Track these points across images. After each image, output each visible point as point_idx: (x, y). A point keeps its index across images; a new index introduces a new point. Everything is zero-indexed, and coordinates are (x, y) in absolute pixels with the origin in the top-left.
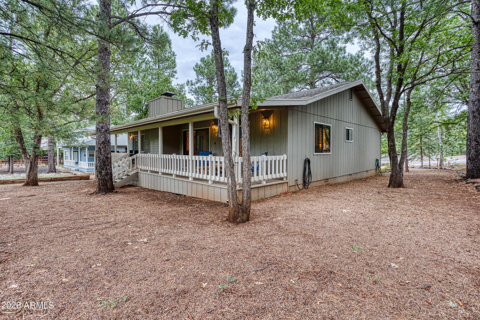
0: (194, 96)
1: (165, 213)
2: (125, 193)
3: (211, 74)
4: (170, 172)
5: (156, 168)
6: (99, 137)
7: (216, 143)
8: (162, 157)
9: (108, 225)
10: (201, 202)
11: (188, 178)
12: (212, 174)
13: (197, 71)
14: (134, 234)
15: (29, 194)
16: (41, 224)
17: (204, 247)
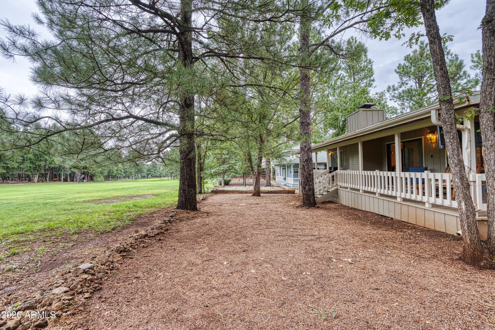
0: (398, 102)
1: (369, 235)
2: (326, 209)
3: (420, 71)
4: (372, 191)
5: (356, 186)
6: (303, 155)
7: (434, 156)
8: (363, 174)
9: (313, 238)
10: (414, 228)
11: (395, 198)
12: (430, 195)
13: (400, 73)
14: (338, 252)
15: (255, 203)
16: (265, 227)
17: (426, 287)
